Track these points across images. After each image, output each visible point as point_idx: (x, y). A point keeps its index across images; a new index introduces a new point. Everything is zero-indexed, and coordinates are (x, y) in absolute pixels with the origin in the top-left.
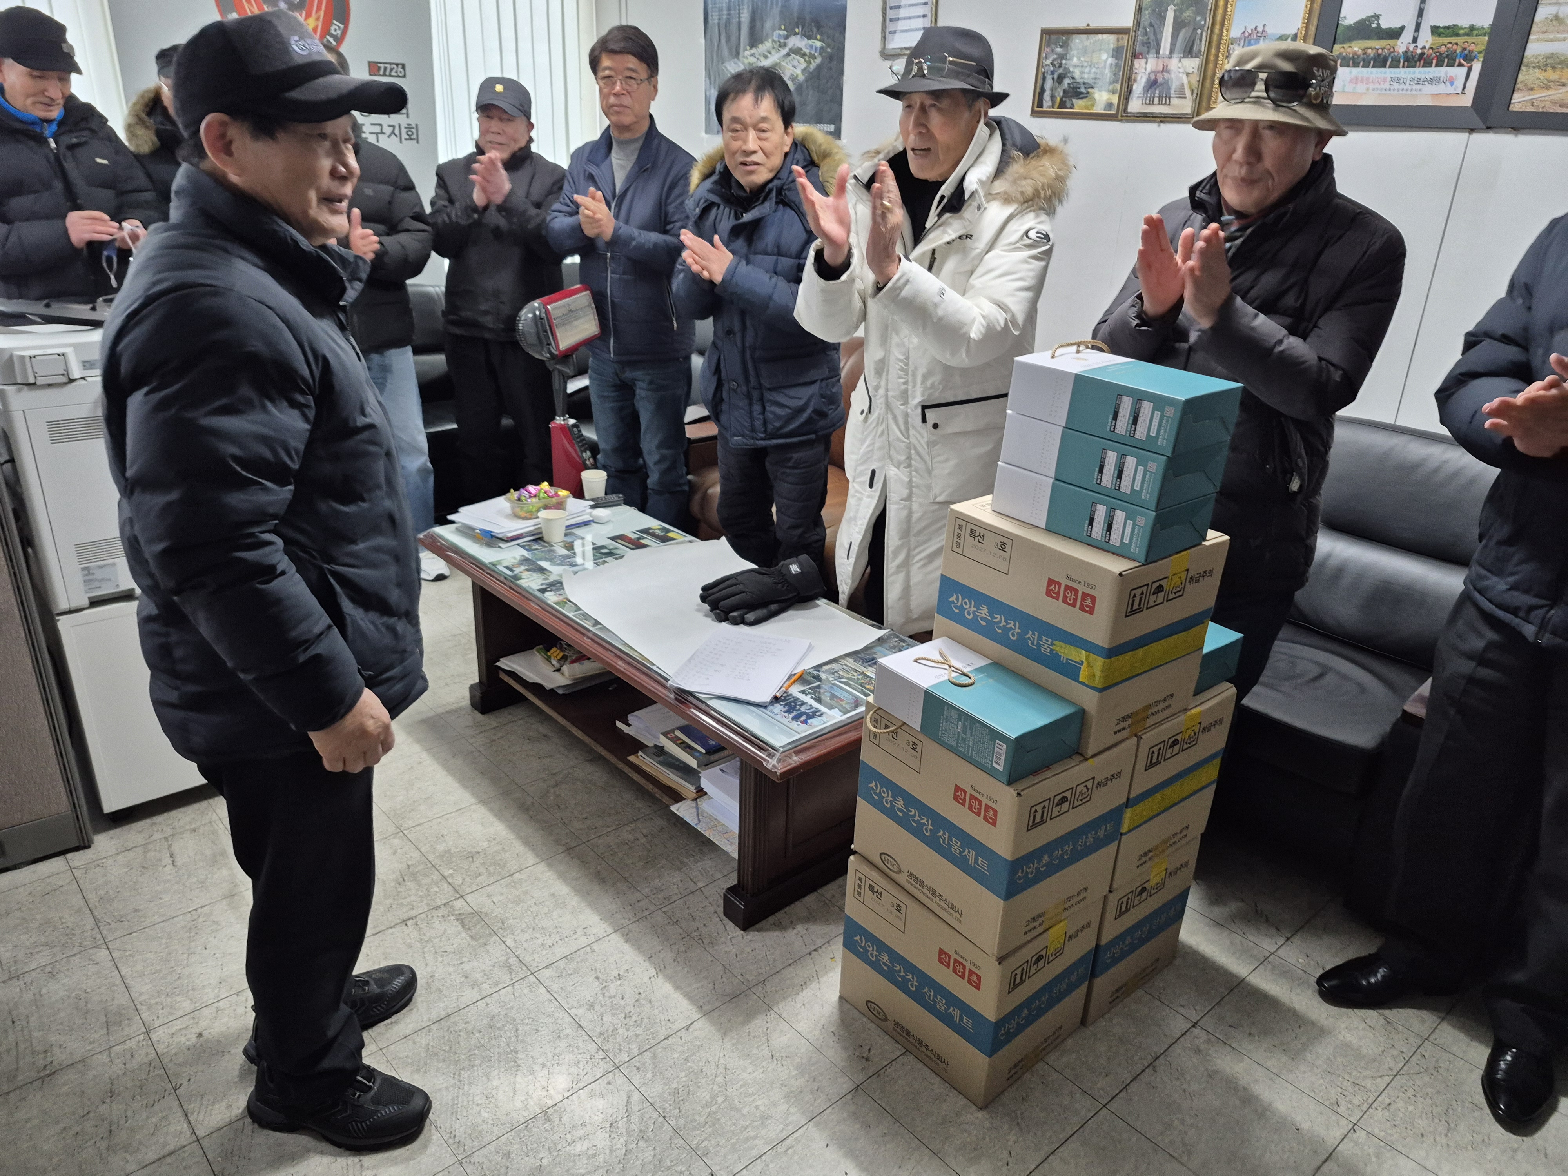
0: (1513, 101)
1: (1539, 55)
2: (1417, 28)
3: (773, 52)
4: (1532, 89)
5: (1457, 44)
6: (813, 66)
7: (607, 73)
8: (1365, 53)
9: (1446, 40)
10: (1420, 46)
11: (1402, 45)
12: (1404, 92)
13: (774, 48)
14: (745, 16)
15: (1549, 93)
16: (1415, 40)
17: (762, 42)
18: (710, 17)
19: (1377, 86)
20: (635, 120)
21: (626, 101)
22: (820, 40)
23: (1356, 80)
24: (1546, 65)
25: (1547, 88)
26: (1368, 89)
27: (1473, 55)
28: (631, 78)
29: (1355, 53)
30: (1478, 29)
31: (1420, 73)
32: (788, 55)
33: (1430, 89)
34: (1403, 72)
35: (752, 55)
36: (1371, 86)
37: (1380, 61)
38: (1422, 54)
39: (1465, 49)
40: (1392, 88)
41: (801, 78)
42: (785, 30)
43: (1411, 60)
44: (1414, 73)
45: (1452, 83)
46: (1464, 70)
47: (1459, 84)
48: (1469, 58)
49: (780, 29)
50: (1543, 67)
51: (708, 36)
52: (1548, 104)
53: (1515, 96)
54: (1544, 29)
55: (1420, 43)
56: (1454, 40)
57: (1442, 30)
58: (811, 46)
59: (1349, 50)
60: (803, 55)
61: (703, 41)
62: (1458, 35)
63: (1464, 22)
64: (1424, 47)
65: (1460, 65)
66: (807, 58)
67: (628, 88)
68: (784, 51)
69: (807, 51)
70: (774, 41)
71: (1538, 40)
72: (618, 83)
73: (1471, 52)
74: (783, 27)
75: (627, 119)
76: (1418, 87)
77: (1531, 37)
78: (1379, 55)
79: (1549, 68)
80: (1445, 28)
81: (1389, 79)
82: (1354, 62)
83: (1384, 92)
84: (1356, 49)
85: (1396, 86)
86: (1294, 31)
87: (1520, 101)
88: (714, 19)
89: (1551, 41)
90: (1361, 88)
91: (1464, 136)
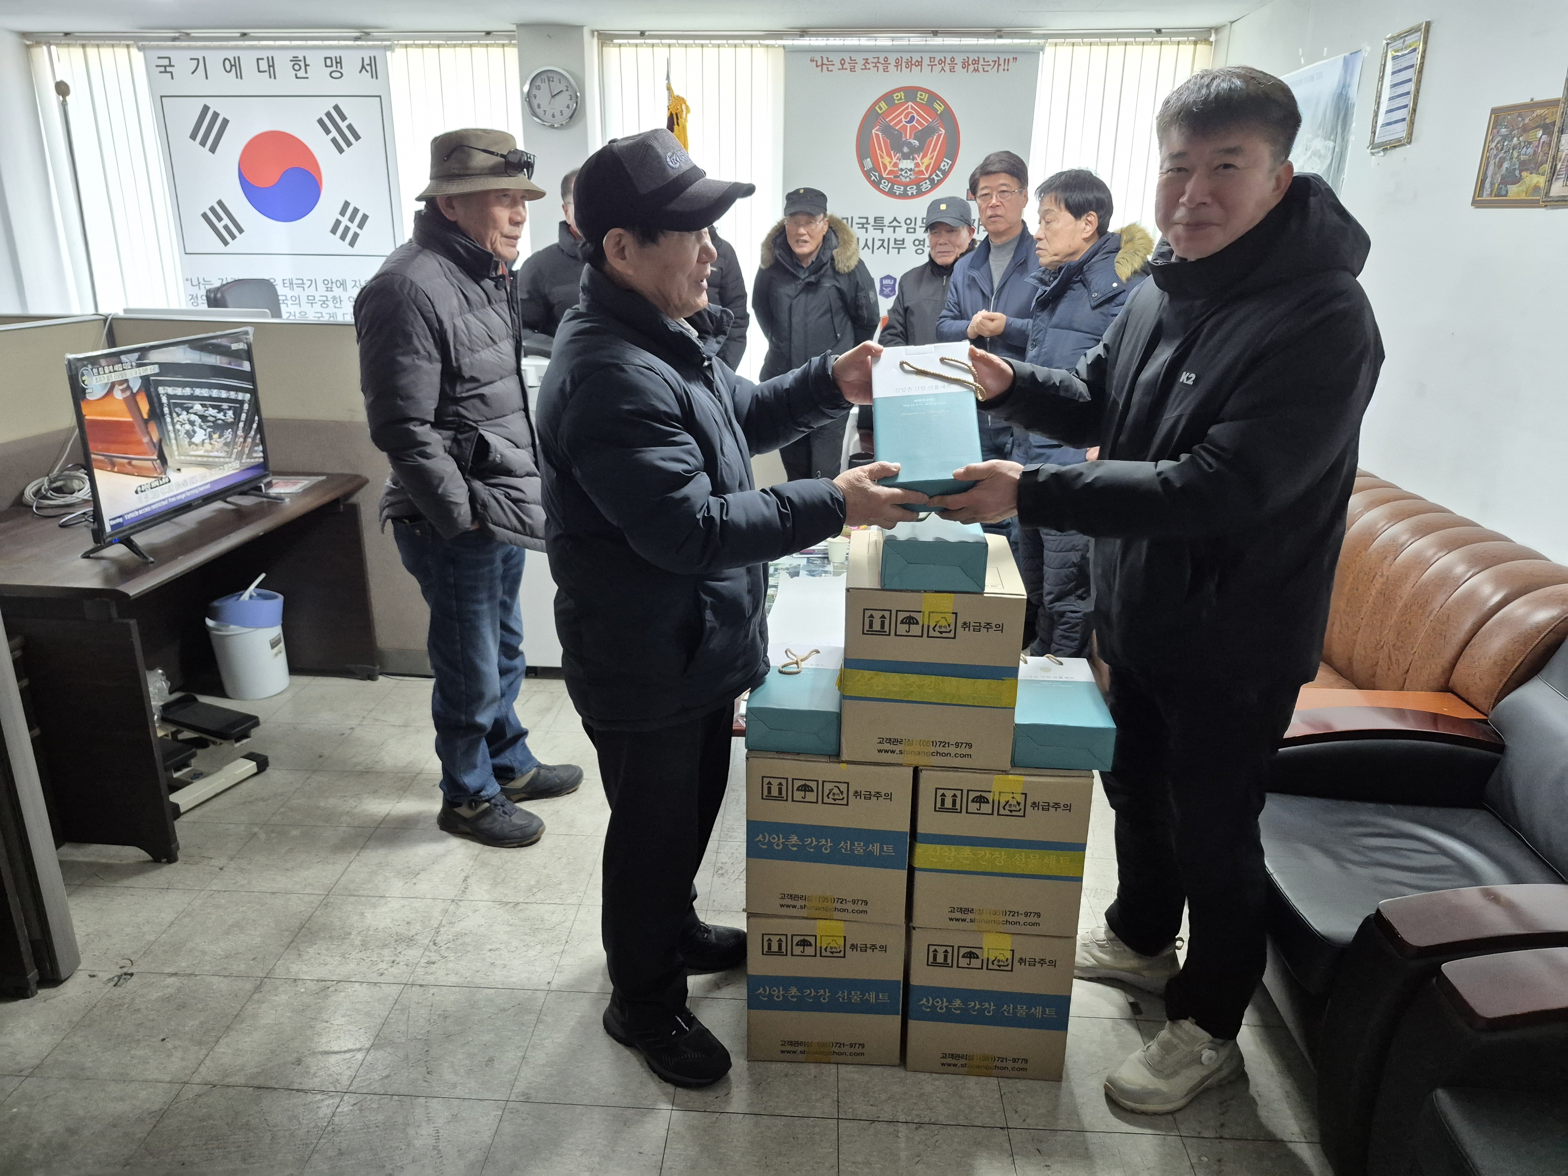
7: (985, 192)
20: (1008, 226)
21: (999, 212)
28: (1004, 191)
58: (1326, 147)
60: (1320, 157)
67: (1002, 200)
72: (994, 197)
75: (1001, 227)
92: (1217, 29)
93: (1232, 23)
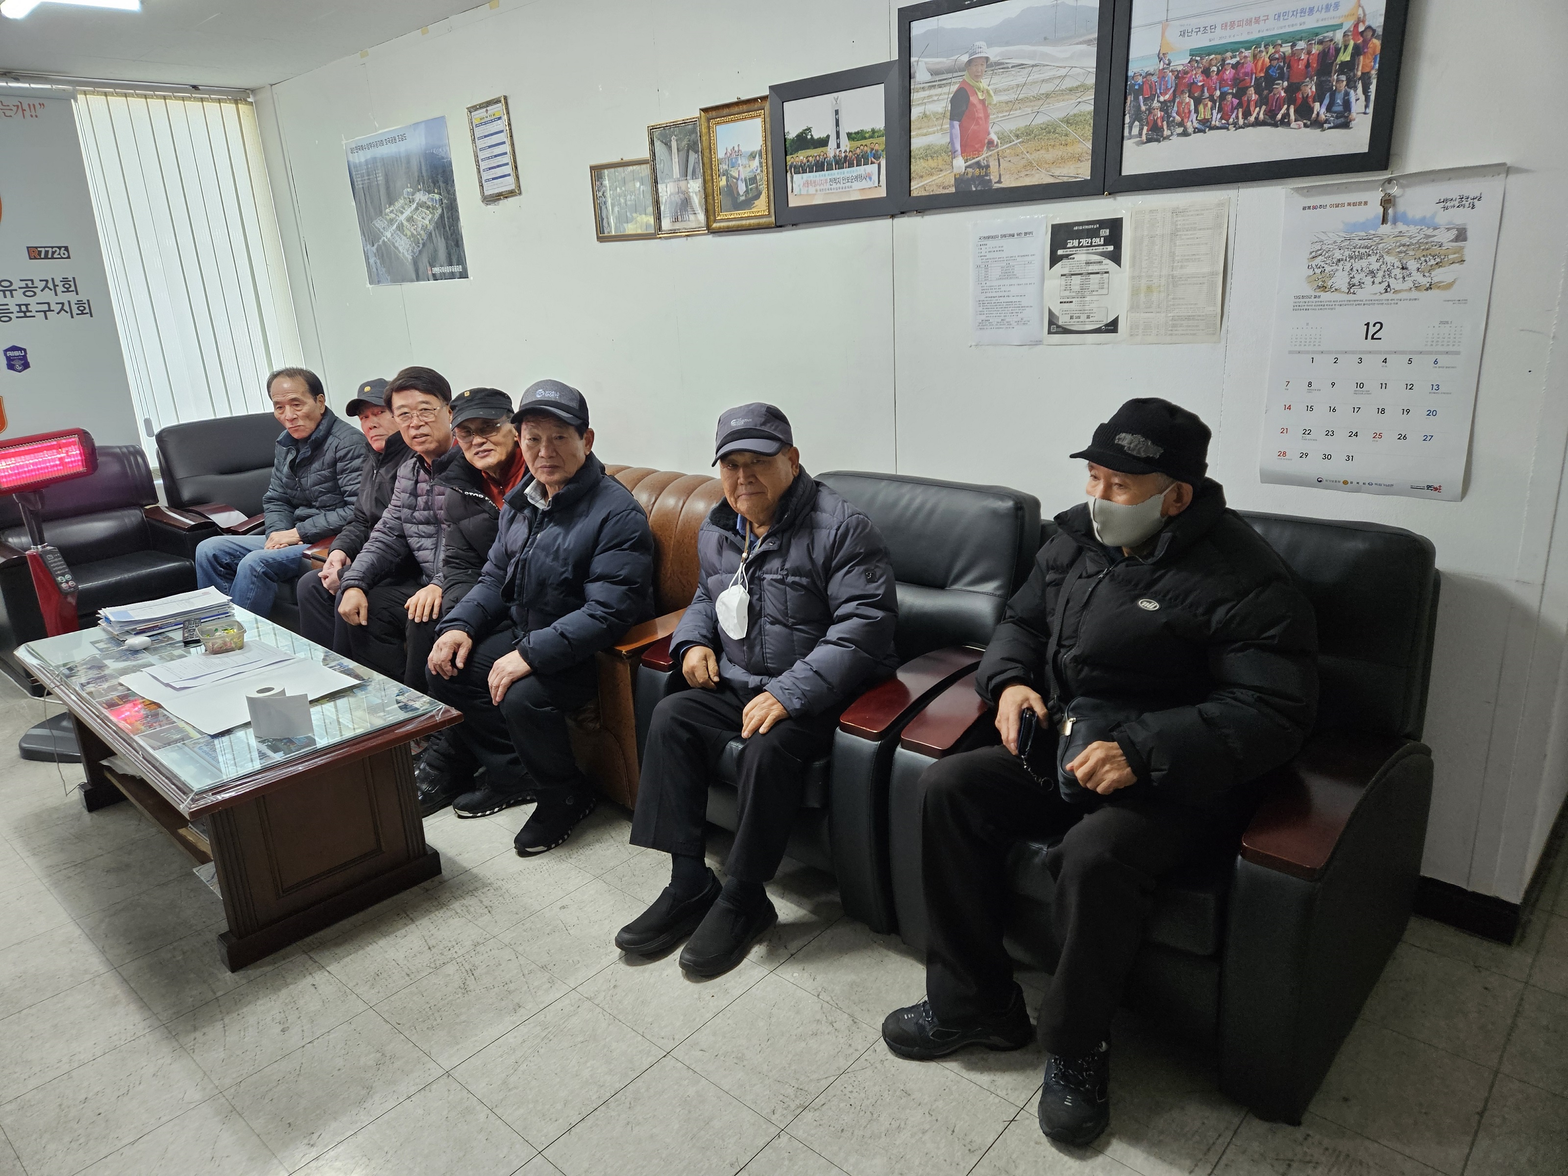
0: (912, 189)
1: (921, 148)
2: (838, 137)
3: (406, 207)
4: (922, 177)
5: (866, 145)
6: (437, 216)
8: (808, 161)
9: (859, 143)
10: (843, 151)
11: (831, 150)
12: (841, 190)
13: (406, 204)
14: (381, 179)
15: (934, 178)
16: (838, 146)
17: (397, 200)
18: (356, 184)
19: (822, 187)
22: (437, 194)
23: (807, 184)
24: (926, 156)
25: (932, 175)
26: (817, 191)
27: (879, 153)
29: (802, 162)
30: (877, 132)
31: (848, 172)
32: (417, 209)
33: (857, 185)
34: (836, 173)
35: (392, 212)
36: (818, 188)
37: (819, 166)
38: (846, 157)
39: (873, 149)
40: (832, 187)
41: (430, 227)
42: (410, 187)
43: (841, 163)
44: (844, 173)
45: (870, 179)
46: (876, 166)
47: (875, 177)
48: (877, 157)
49: (407, 187)
50: (925, 158)
51: (357, 199)
52: (935, 188)
53: (912, 184)
54: (919, 126)
55: (843, 148)
56: (864, 142)
57: (854, 135)
58: (432, 199)
59: (797, 159)
60: (428, 208)
61: (354, 204)
62: (865, 138)
63: (868, 128)
64: (845, 151)
65: (872, 163)
66: (431, 209)
68: (414, 206)
69: (430, 204)
70: (405, 198)
71: (917, 135)
73: (877, 151)
74: (409, 185)
76: (849, 184)
77: (912, 134)
78: (818, 161)
79: (929, 158)
80: (855, 133)
81: (829, 181)
82: (801, 169)
83: (827, 191)
84: (802, 158)
85: (834, 186)
86: (759, 148)
87: (918, 188)
88: (359, 185)
89: (925, 135)
90: (812, 190)
91: (888, 222)
92: (253, 91)
93: (271, 85)
